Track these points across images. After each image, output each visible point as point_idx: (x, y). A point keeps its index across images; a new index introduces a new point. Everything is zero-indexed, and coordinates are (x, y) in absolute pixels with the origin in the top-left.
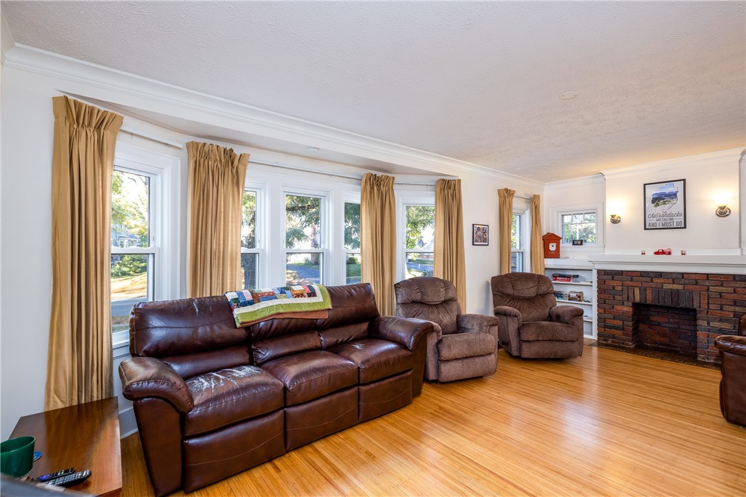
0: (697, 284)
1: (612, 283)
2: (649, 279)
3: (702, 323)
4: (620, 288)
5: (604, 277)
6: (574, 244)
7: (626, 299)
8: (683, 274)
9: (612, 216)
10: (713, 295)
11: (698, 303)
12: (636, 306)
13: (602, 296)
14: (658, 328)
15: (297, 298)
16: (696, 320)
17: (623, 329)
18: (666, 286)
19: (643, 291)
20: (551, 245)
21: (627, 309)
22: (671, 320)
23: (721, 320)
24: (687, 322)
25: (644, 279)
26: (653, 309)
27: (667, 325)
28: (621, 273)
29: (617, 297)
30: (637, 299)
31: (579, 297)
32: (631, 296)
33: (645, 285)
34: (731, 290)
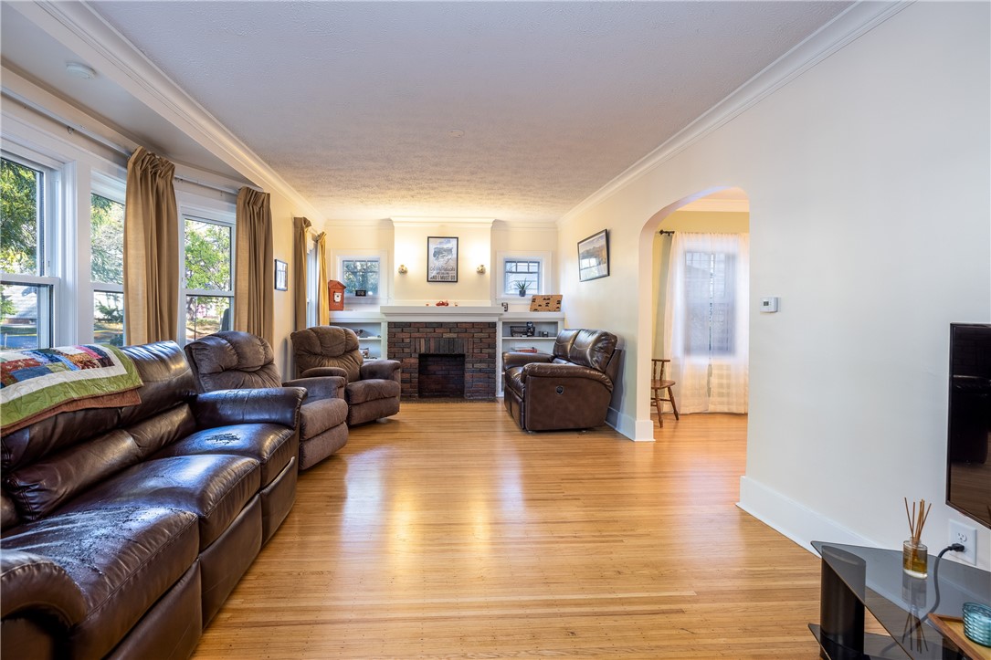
0: (466, 332)
1: (401, 335)
2: (432, 330)
3: (468, 366)
4: (408, 340)
5: (394, 330)
6: (357, 295)
7: (413, 351)
8: (457, 323)
9: (402, 266)
10: (477, 340)
11: (467, 349)
12: (422, 357)
13: (393, 350)
14: (434, 376)
15: (87, 370)
16: (463, 364)
17: (411, 382)
18: (445, 336)
19: (428, 341)
20: (336, 294)
21: (414, 361)
22: (444, 368)
23: (480, 362)
24: (454, 368)
25: (428, 330)
26: (430, 359)
27: (441, 373)
28: (409, 324)
29: (406, 350)
30: (423, 351)
31: (366, 354)
32: (418, 347)
33: (429, 335)
34: (486, 335)
